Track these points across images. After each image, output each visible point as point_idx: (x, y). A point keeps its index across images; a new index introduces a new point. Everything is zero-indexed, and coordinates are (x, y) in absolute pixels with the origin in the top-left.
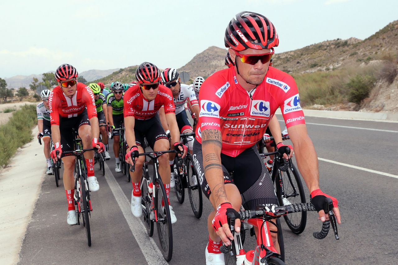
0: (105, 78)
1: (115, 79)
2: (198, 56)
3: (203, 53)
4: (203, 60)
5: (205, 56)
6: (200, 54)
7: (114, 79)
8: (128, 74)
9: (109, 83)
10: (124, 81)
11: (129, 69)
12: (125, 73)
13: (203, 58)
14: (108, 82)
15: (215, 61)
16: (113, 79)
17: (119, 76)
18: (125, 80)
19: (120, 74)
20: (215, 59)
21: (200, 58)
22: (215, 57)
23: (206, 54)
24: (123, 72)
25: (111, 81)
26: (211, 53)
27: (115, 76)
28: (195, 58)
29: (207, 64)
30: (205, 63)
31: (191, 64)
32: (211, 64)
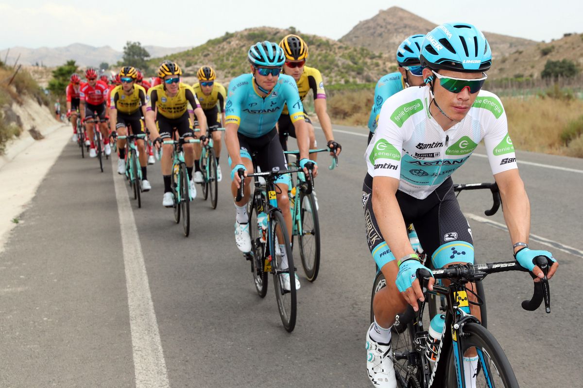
0: (188, 51)
1: (213, 54)
2: (364, 24)
3: (374, 19)
4: (374, 33)
5: (378, 25)
6: (367, 22)
7: (211, 55)
8: (244, 46)
9: (201, 62)
10: (237, 59)
11: (246, 33)
12: (237, 42)
13: (374, 28)
14: (199, 61)
15: (398, 37)
16: (208, 55)
17: (223, 49)
18: (240, 58)
19: (225, 43)
20: (399, 33)
21: (369, 28)
22: (400, 28)
23: (380, 21)
24: (233, 39)
25: (204, 59)
26: (391, 21)
27: (213, 48)
28: (356, 28)
29: (383, 41)
30: (379, 39)
31: (351, 40)
32: (391, 41)
